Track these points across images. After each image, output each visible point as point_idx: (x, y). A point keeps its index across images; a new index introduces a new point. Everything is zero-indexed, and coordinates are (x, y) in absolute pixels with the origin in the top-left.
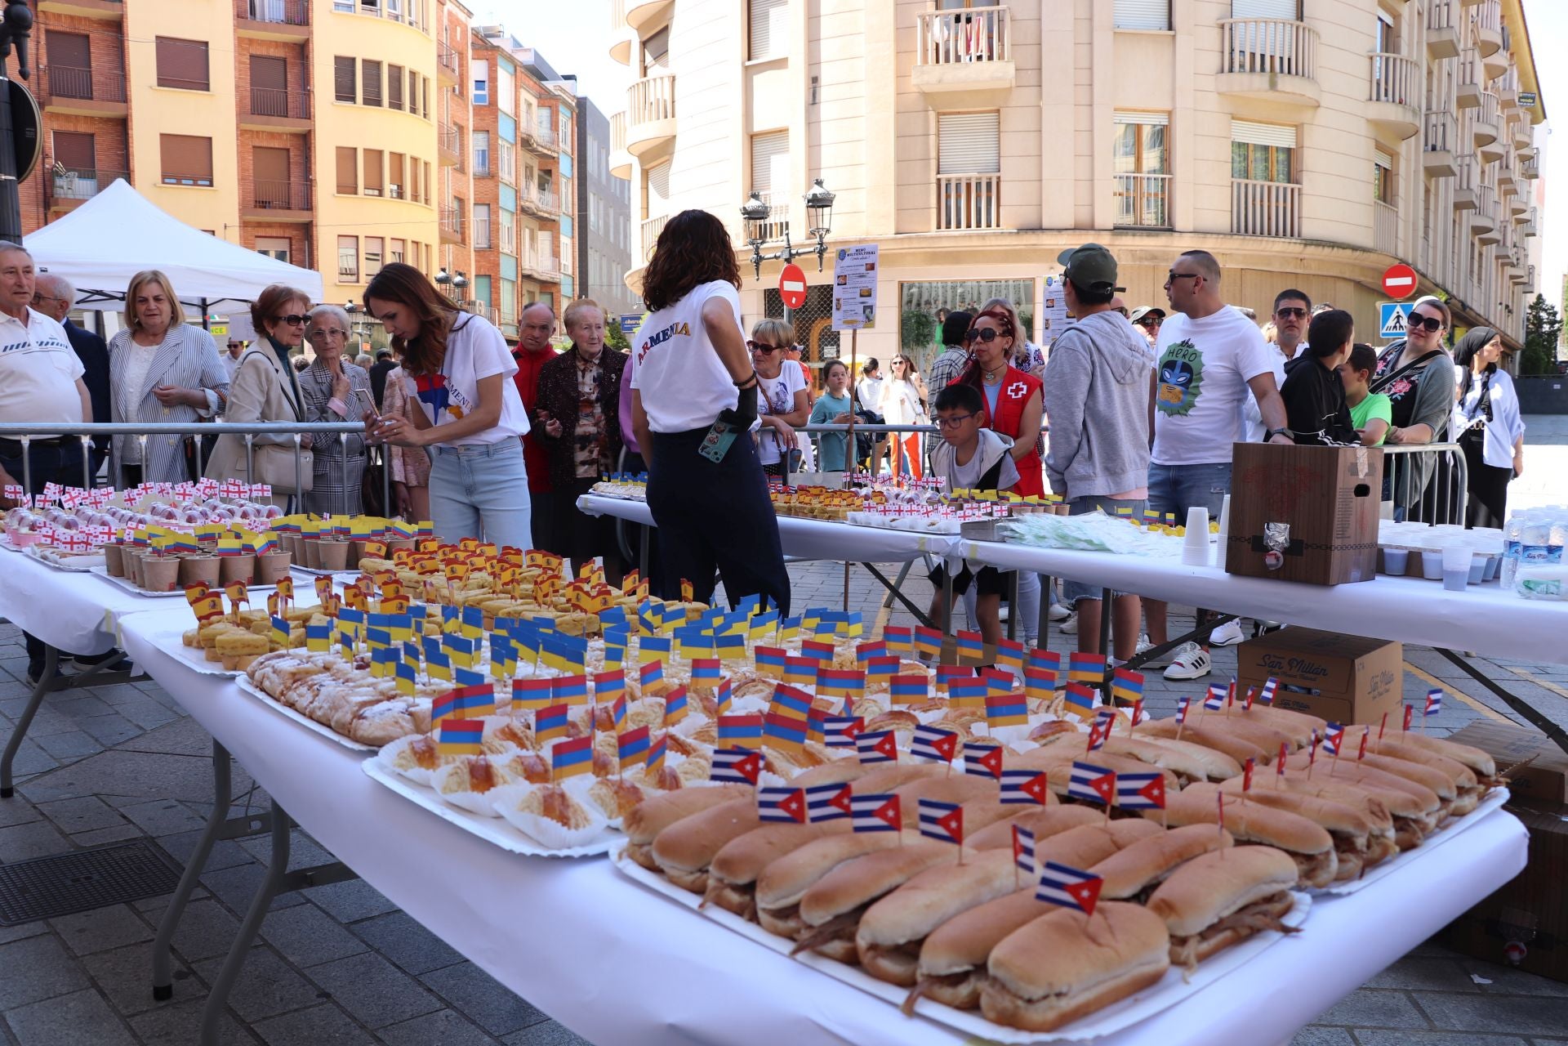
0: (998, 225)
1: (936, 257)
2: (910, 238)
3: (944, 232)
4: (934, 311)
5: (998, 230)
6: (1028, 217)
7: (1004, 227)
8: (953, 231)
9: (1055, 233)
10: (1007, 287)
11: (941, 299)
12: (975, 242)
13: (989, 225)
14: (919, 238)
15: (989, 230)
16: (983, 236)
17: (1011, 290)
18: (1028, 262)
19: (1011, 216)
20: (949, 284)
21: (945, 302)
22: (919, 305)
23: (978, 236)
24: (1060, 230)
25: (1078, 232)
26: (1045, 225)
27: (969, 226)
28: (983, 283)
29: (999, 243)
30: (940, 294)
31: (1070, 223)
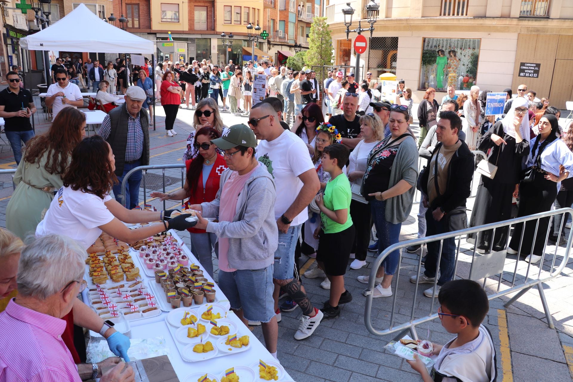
0: (466, 15)
1: (439, 28)
2: (427, 19)
3: (443, 17)
4: (437, 50)
5: (466, 17)
6: (480, 12)
7: (469, 16)
8: (447, 17)
9: (491, 19)
10: (470, 41)
11: (441, 45)
12: (455, 22)
13: (462, 14)
14: (431, 19)
15: (462, 17)
16: (459, 20)
17: (472, 42)
18: (479, 31)
19: (472, 10)
20: (445, 39)
21: (443, 47)
22: (431, 47)
23: (457, 19)
24: (493, 18)
25: (502, 19)
26: (487, 15)
27: (453, 15)
28: (459, 39)
29: (466, 23)
30: (441, 43)
31: (499, 14)
